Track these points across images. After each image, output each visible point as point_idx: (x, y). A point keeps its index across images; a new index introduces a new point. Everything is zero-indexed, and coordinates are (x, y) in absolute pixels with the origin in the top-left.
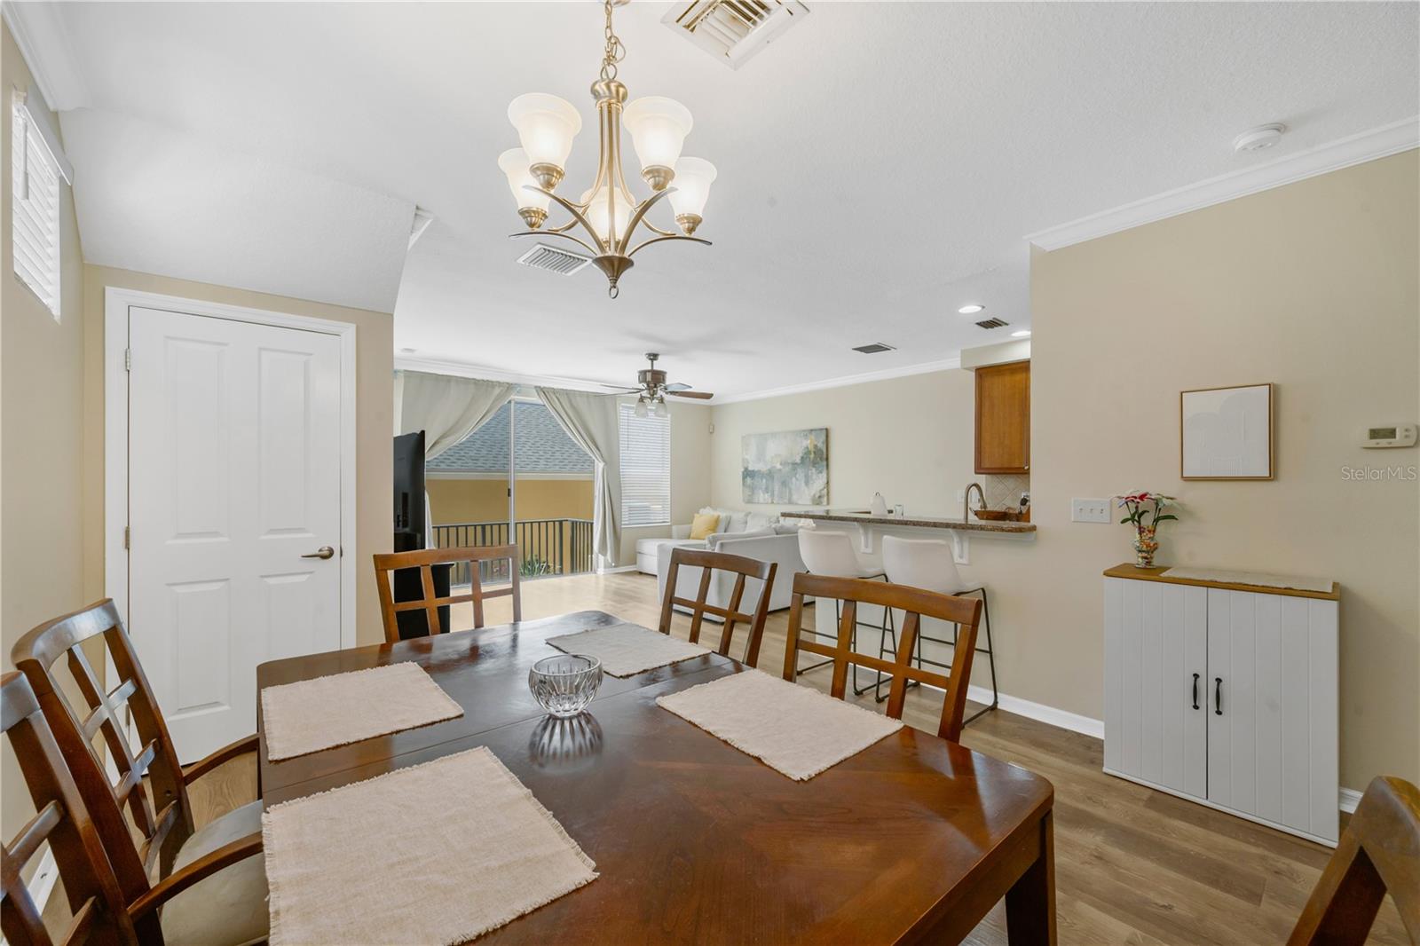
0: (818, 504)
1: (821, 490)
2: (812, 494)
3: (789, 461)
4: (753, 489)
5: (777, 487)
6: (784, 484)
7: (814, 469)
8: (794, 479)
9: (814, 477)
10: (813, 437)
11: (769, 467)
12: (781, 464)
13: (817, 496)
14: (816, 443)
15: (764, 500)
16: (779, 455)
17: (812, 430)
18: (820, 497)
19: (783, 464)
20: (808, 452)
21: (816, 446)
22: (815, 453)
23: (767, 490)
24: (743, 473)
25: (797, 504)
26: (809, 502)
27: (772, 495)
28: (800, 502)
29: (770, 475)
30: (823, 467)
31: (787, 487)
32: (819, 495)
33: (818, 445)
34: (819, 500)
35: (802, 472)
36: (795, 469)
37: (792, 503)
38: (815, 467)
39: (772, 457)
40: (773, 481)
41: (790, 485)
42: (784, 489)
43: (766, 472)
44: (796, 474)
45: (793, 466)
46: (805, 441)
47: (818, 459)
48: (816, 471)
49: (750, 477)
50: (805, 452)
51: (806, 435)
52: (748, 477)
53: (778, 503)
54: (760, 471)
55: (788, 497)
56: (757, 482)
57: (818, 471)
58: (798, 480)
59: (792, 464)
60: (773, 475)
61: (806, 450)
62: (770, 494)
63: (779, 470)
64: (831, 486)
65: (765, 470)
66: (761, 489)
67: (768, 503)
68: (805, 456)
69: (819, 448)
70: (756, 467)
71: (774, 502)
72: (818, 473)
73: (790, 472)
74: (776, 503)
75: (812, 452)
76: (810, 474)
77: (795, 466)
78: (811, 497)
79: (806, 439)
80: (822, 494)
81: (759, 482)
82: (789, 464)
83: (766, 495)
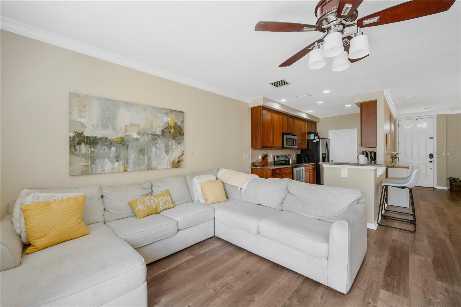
0: (177, 167)
1: (179, 157)
2: (172, 159)
3: (149, 133)
4: (92, 159)
5: (132, 156)
6: (142, 151)
7: (174, 141)
8: (154, 149)
9: (174, 147)
10: (173, 116)
11: (121, 135)
12: (138, 134)
13: (176, 161)
14: (176, 121)
15: (113, 169)
16: (138, 125)
17: (172, 110)
18: (178, 162)
19: (142, 133)
20: (168, 127)
21: (175, 124)
22: (174, 128)
23: (117, 158)
24: (72, 140)
25: (156, 169)
26: (169, 167)
27: (126, 162)
28: (159, 168)
29: (123, 143)
30: (181, 139)
31: (146, 155)
32: (178, 160)
33: (178, 123)
34: (177, 164)
35: (163, 142)
36: (155, 140)
37: (152, 169)
38: (175, 139)
39: (126, 126)
40: (127, 149)
41: (149, 154)
42: (141, 157)
43: (116, 140)
44: (156, 143)
45: (153, 136)
46: (166, 117)
47: (178, 133)
48: (175, 142)
49: (86, 144)
50: (166, 126)
51: (167, 113)
52: (83, 144)
53: (135, 171)
54: (106, 138)
55: (146, 164)
56: (100, 149)
57: (177, 143)
58: (158, 149)
59: (152, 135)
60: (127, 143)
61: (167, 125)
62: (121, 162)
63: (136, 139)
64: (185, 153)
65: (115, 138)
66: (108, 158)
67: (119, 172)
68: (166, 130)
69: (179, 125)
70: (99, 134)
71: (128, 170)
72: (177, 144)
73: (150, 141)
74: (132, 171)
75: (173, 128)
76: (170, 144)
77: (155, 136)
78: (170, 162)
79: (167, 116)
80: (180, 160)
81: (104, 150)
82: (148, 134)
83: (116, 164)
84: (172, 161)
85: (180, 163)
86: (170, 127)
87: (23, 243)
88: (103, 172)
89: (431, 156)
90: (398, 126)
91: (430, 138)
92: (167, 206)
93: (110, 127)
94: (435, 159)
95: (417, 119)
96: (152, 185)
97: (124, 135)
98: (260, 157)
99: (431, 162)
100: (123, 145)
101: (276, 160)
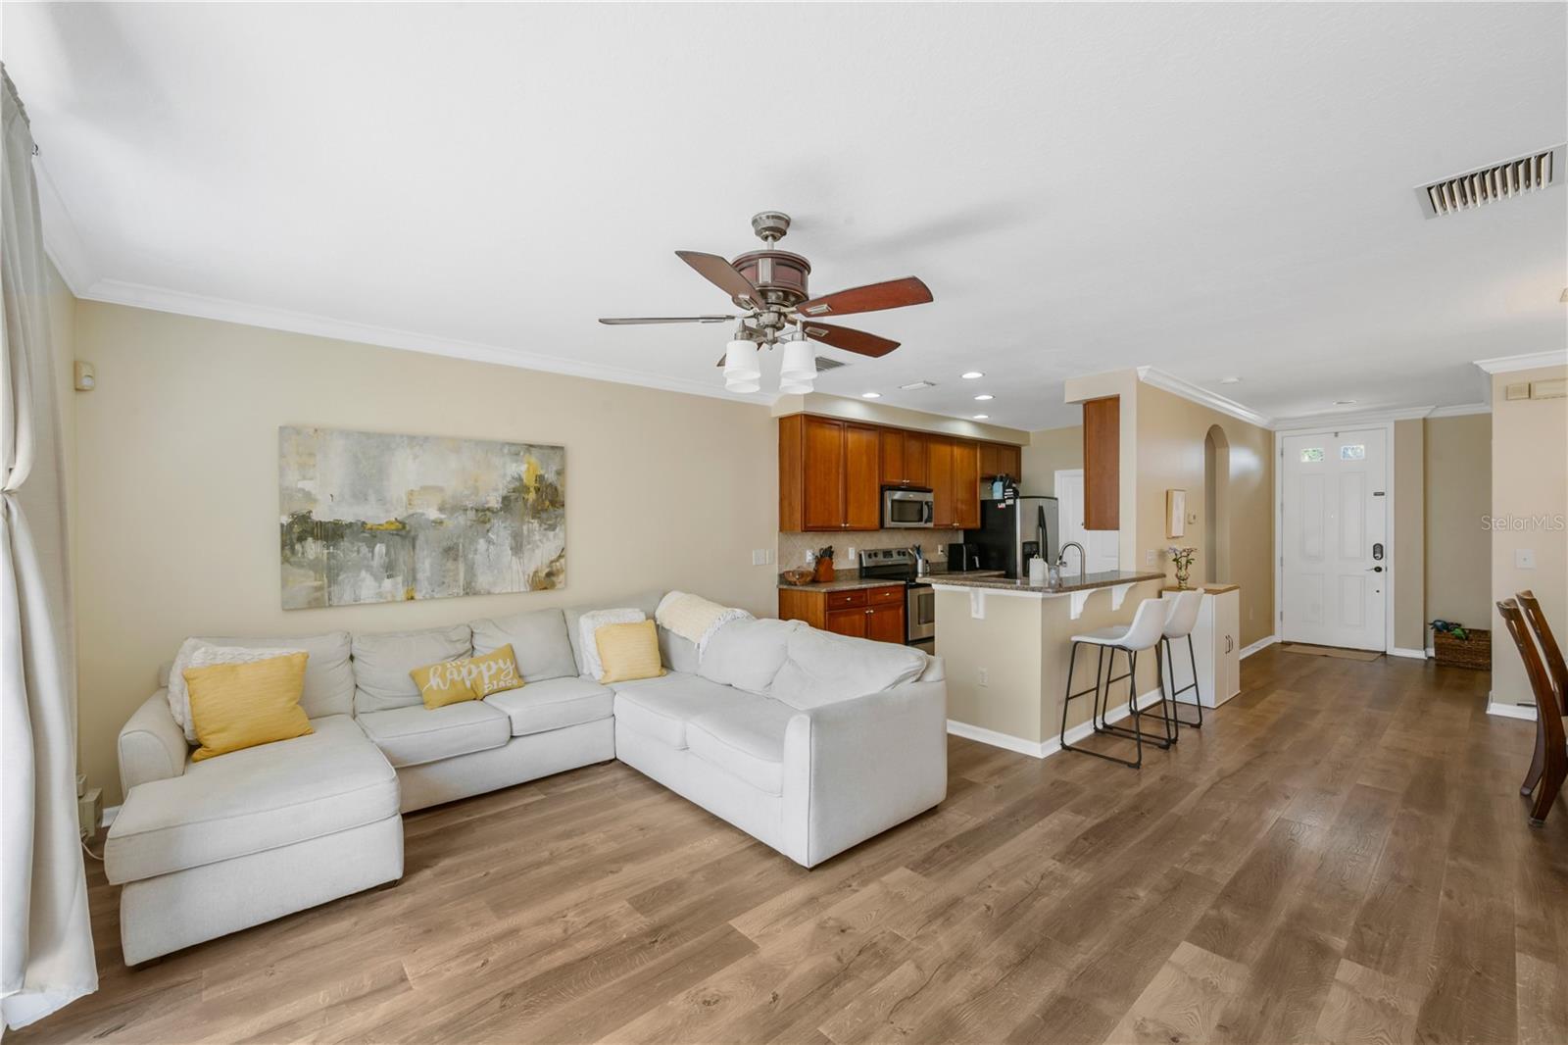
0: (545, 588)
1: (552, 562)
2: (532, 569)
3: (470, 505)
4: (332, 573)
6: (451, 552)
7: (535, 523)
8: (482, 544)
9: (537, 537)
10: (533, 460)
11: (398, 513)
12: (441, 509)
13: (543, 574)
14: (542, 472)
15: (380, 595)
16: (441, 490)
17: (531, 446)
18: (550, 575)
19: (451, 508)
20: (521, 489)
21: (540, 478)
22: (538, 490)
23: (390, 570)
24: (286, 531)
25: (489, 593)
26: (523, 587)
27: (412, 578)
28: (497, 590)
29: (403, 533)
30: (556, 517)
31: (461, 559)
32: (547, 570)
33: (546, 476)
34: (546, 580)
35: (505, 527)
36: (484, 522)
37: (476, 593)
38: (539, 518)
39: (411, 493)
40: (414, 547)
41: (470, 556)
42: (450, 565)
43: (386, 526)
44: (488, 531)
45: (480, 514)
46: (514, 465)
47: (547, 503)
48: (540, 526)
49: (316, 538)
50: (513, 486)
51: (517, 454)
52: (310, 539)
53: (432, 598)
54: (364, 523)
55: (461, 582)
56: (349, 550)
57: (546, 526)
58: (494, 544)
59: (477, 510)
60: (412, 533)
61: (518, 484)
62: (400, 579)
63: (434, 522)
64: (569, 553)
65: (383, 522)
66: (369, 569)
67: (394, 601)
68: (514, 496)
69: (550, 481)
70: (347, 514)
71: (418, 596)
72: (546, 529)
73: (471, 527)
74: (425, 599)
75: (532, 489)
76: (525, 532)
77: (484, 514)
78: (526, 577)
79: (517, 461)
80: (554, 568)
81: (358, 552)
82: (466, 510)
83: (387, 583)
84: (531, 575)
85: (554, 579)
86: (526, 489)
87: (187, 741)
88: (357, 602)
89: (1378, 550)
90: (1282, 454)
91: (1376, 494)
92: (502, 684)
93: (372, 498)
94: (1388, 561)
95: (1336, 434)
96: (472, 632)
97: (405, 514)
98: (809, 557)
99: (1378, 569)
100: (403, 537)
101: (864, 565)
